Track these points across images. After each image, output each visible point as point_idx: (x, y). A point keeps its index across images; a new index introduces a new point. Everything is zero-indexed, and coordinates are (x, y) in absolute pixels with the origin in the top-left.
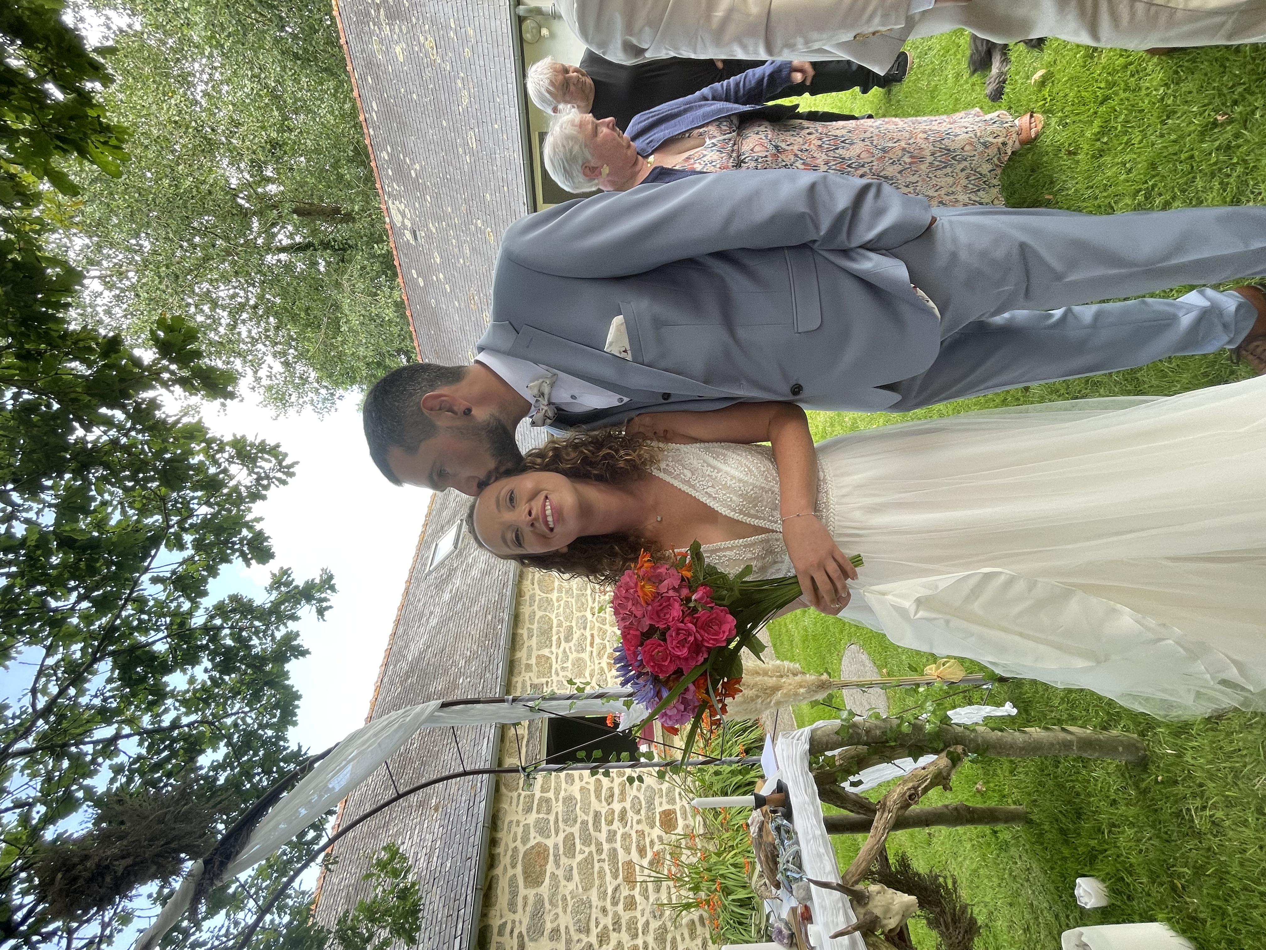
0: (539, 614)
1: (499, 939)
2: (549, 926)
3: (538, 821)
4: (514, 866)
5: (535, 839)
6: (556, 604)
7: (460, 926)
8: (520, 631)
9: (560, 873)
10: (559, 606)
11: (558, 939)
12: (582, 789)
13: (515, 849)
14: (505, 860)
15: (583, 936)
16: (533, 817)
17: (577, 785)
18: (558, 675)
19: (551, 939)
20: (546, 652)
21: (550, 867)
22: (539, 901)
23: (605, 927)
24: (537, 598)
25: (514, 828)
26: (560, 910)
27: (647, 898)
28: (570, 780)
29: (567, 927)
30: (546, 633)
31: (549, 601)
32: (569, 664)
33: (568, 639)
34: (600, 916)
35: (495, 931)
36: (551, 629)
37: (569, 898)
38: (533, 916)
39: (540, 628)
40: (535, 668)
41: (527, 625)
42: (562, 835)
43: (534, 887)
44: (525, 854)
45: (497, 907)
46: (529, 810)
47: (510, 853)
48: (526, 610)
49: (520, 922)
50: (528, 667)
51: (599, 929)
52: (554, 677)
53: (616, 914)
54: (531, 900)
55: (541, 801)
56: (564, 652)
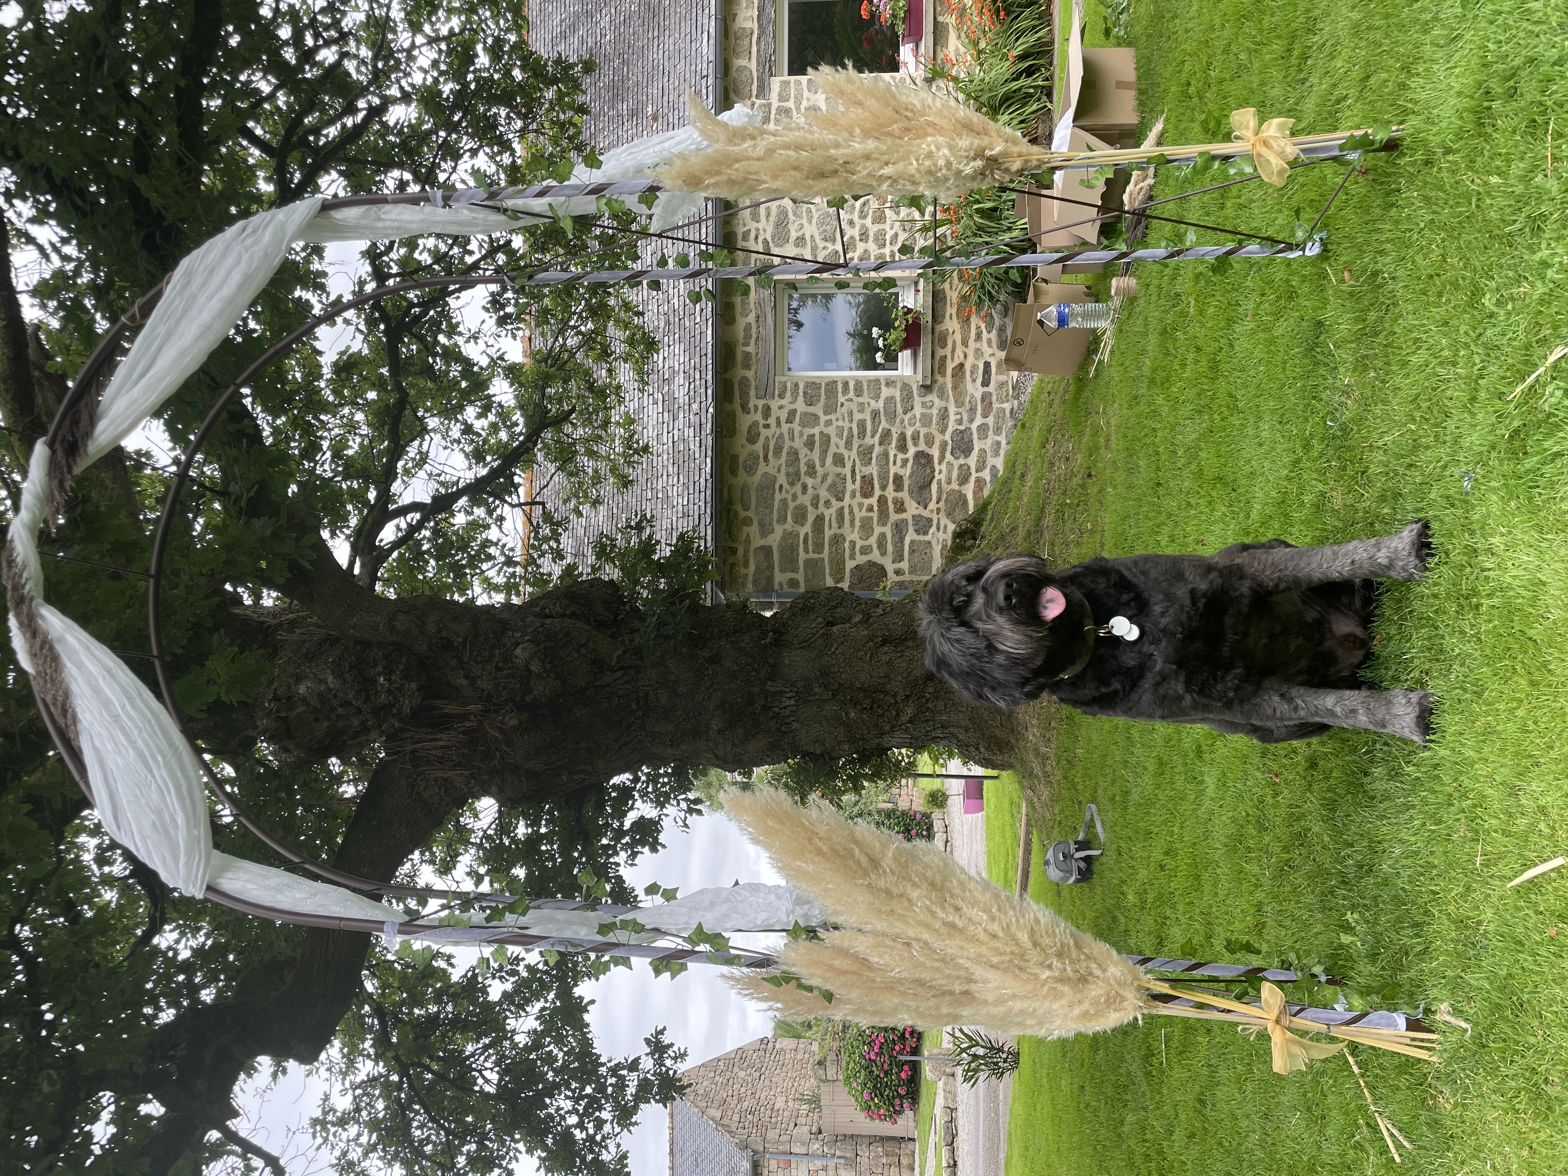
1: (744, 243)
2: (794, 235)
7: (704, 233)
11: (804, 245)
15: (829, 245)
19: (797, 246)
22: (783, 213)
23: (852, 238)
26: (805, 221)
27: (897, 213)
29: (812, 236)
34: (847, 228)
35: (740, 237)
37: (814, 211)
38: (777, 225)
45: (740, 217)
49: (765, 230)
53: (863, 226)
54: (774, 211)
55: (780, 110)
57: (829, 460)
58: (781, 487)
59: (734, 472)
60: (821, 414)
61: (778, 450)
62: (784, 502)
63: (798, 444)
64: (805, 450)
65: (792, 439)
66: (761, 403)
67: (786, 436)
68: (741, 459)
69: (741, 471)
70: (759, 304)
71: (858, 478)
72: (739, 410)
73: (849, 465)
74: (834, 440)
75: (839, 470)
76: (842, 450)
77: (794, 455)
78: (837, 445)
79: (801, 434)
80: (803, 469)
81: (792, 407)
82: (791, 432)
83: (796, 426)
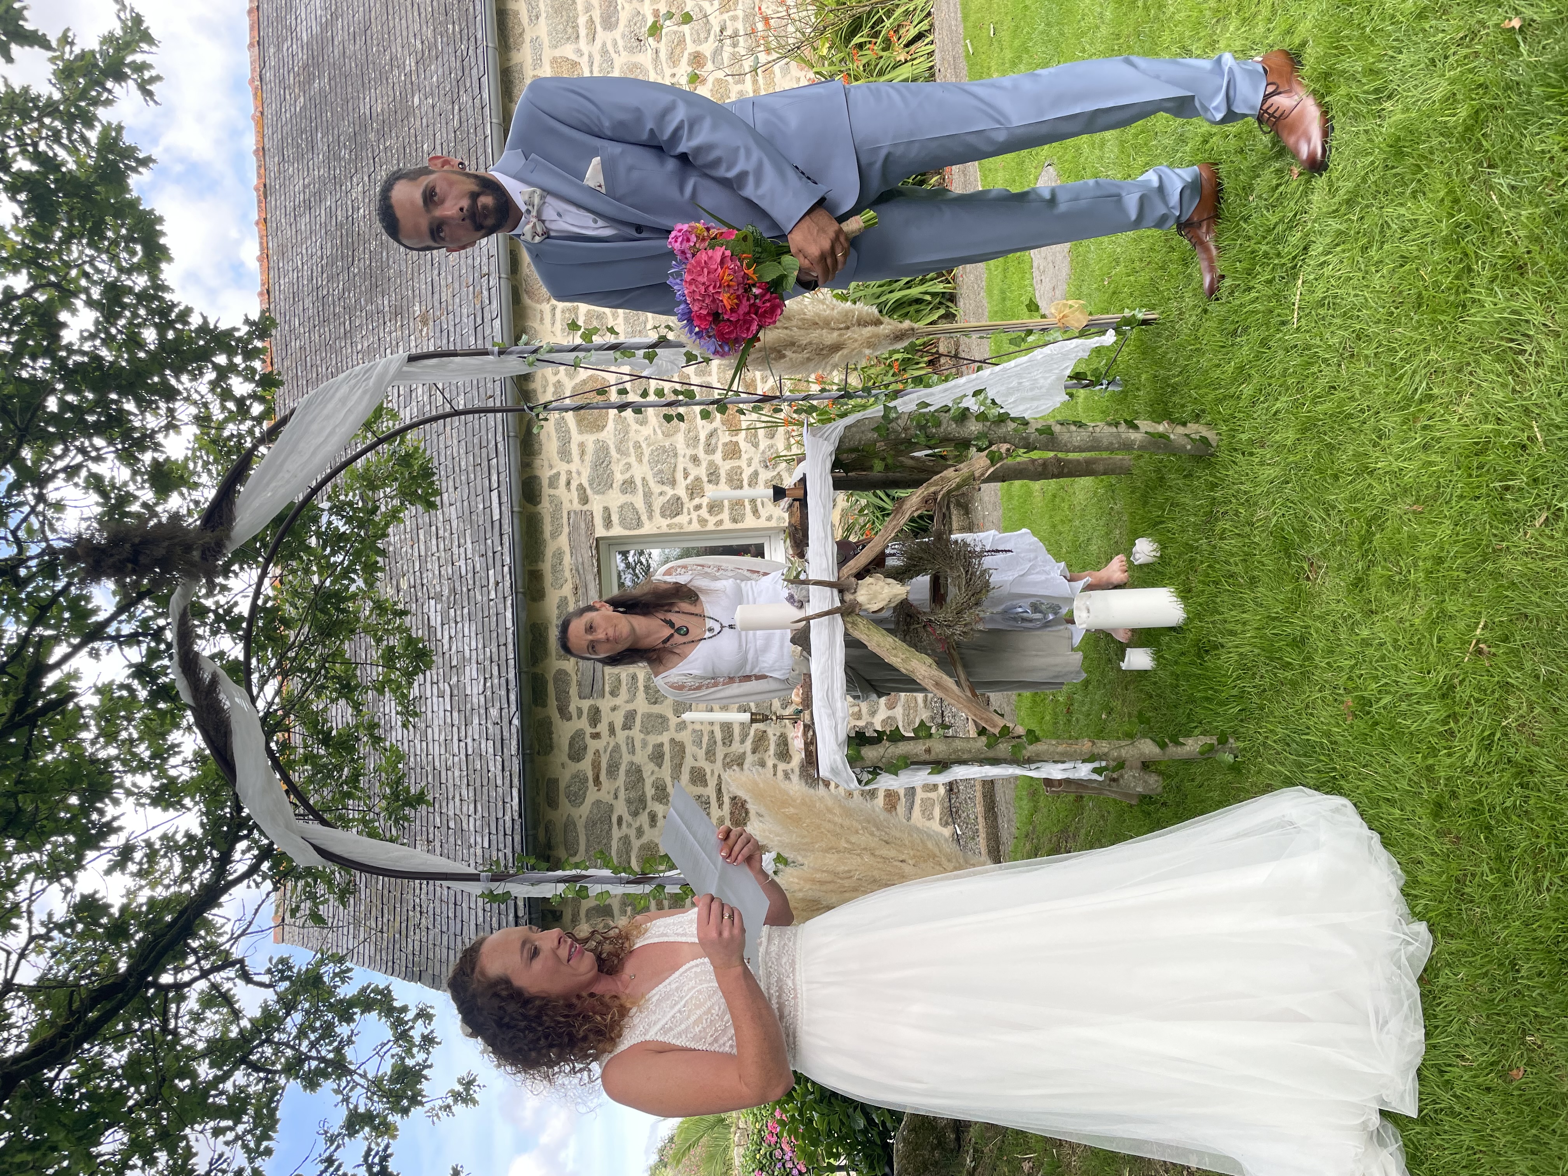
1: (552, 492)
2: (619, 478)
7: (494, 477)
11: (634, 491)
13: (558, 384)
15: (666, 488)
19: (624, 491)
22: (602, 450)
23: (698, 479)
26: (632, 459)
27: (756, 445)
29: (644, 479)
34: (690, 466)
35: (545, 482)
37: (644, 446)
38: (596, 466)
43: (592, 432)
45: (544, 455)
47: (551, 389)
49: (579, 473)
51: (689, 481)
53: (711, 463)
54: (590, 448)
56: (604, 52)
57: (685, 777)
58: (620, 820)
59: (553, 803)
60: (670, 715)
61: (613, 770)
62: (626, 841)
63: (641, 757)
64: (651, 766)
65: (633, 752)
66: (586, 704)
67: (624, 748)
68: (562, 785)
69: (563, 800)
70: (577, 570)
71: (726, 800)
72: (555, 715)
73: (712, 783)
74: (690, 749)
75: (700, 790)
76: (703, 763)
77: (636, 773)
78: (695, 756)
79: (645, 744)
80: (650, 792)
81: (630, 707)
82: (631, 742)
83: (636, 732)
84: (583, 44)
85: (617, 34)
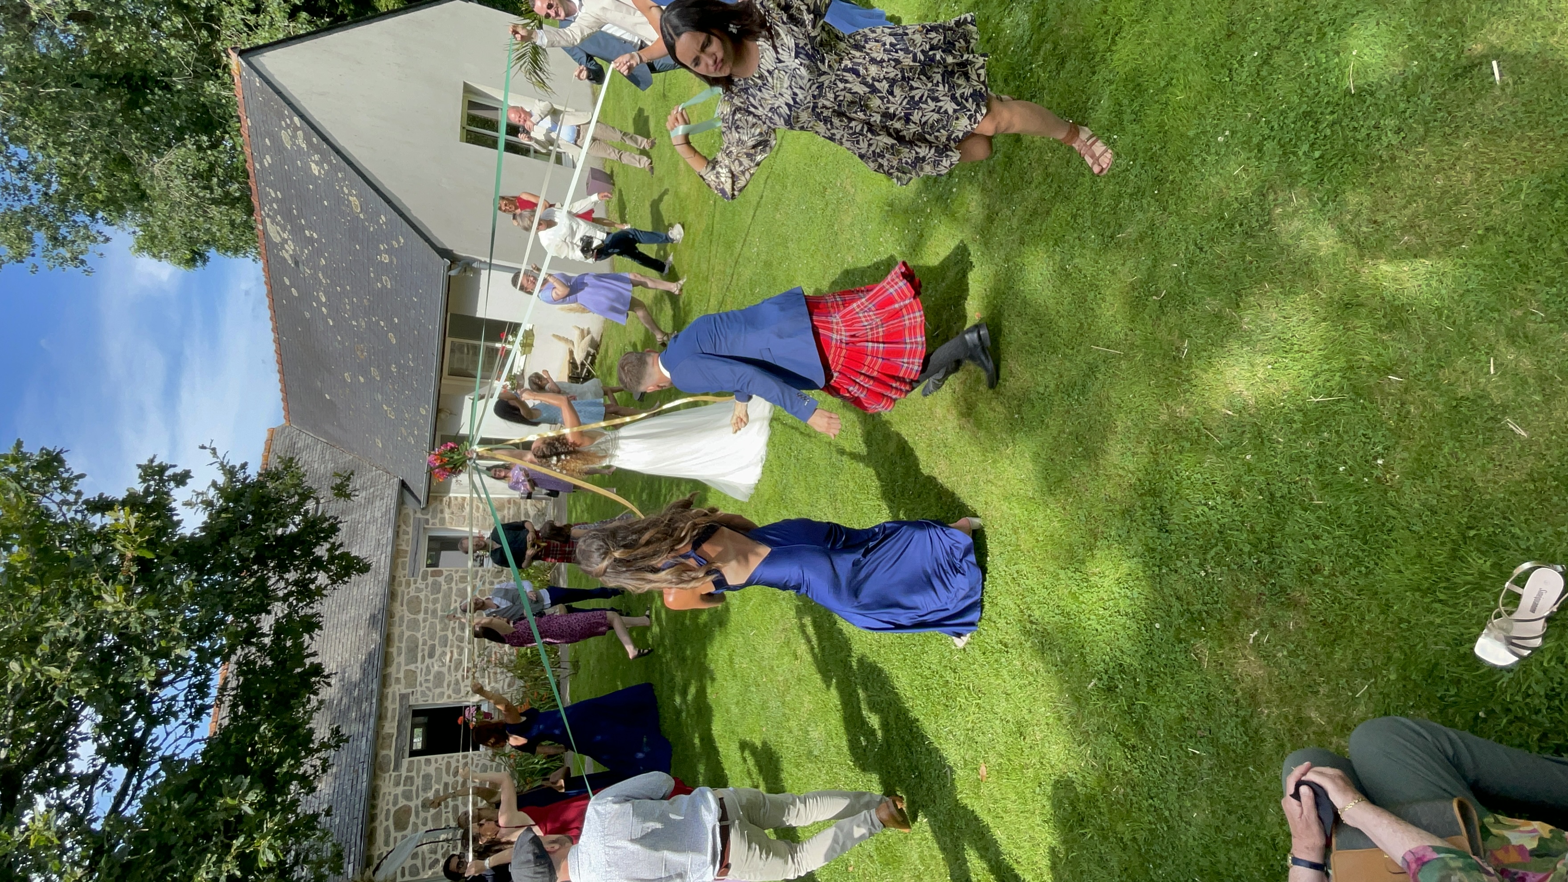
0: (407, 634)
3: (404, 792)
4: (387, 820)
5: (402, 802)
6: (422, 625)
8: (391, 650)
9: (419, 822)
10: (424, 627)
12: (437, 769)
13: (388, 811)
14: (381, 817)
16: (401, 788)
17: (434, 765)
18: (421, 685)
20: (412, 667)
21: (412, 819)
24: (406, 619)
25: (387, 797)
28: (428, 762)
30: (412, 651)
31: (416, 621)
32: (431, 677)
33: (431, 655)
36: (417, 647)
39: (408, 647)
40: (403, 681)
41: (396, 644)
42: (421, 799)
43: (401, 831)
44: (396, 812)
46: (397, 784)
47: (384, 812)
48: (396, 631)
50: (398, 680)
52: (419, 688)
54: (399, 838)
55: (407, 778)
56: (428, 667)
84: (419, 664)
85: (434, 660)
